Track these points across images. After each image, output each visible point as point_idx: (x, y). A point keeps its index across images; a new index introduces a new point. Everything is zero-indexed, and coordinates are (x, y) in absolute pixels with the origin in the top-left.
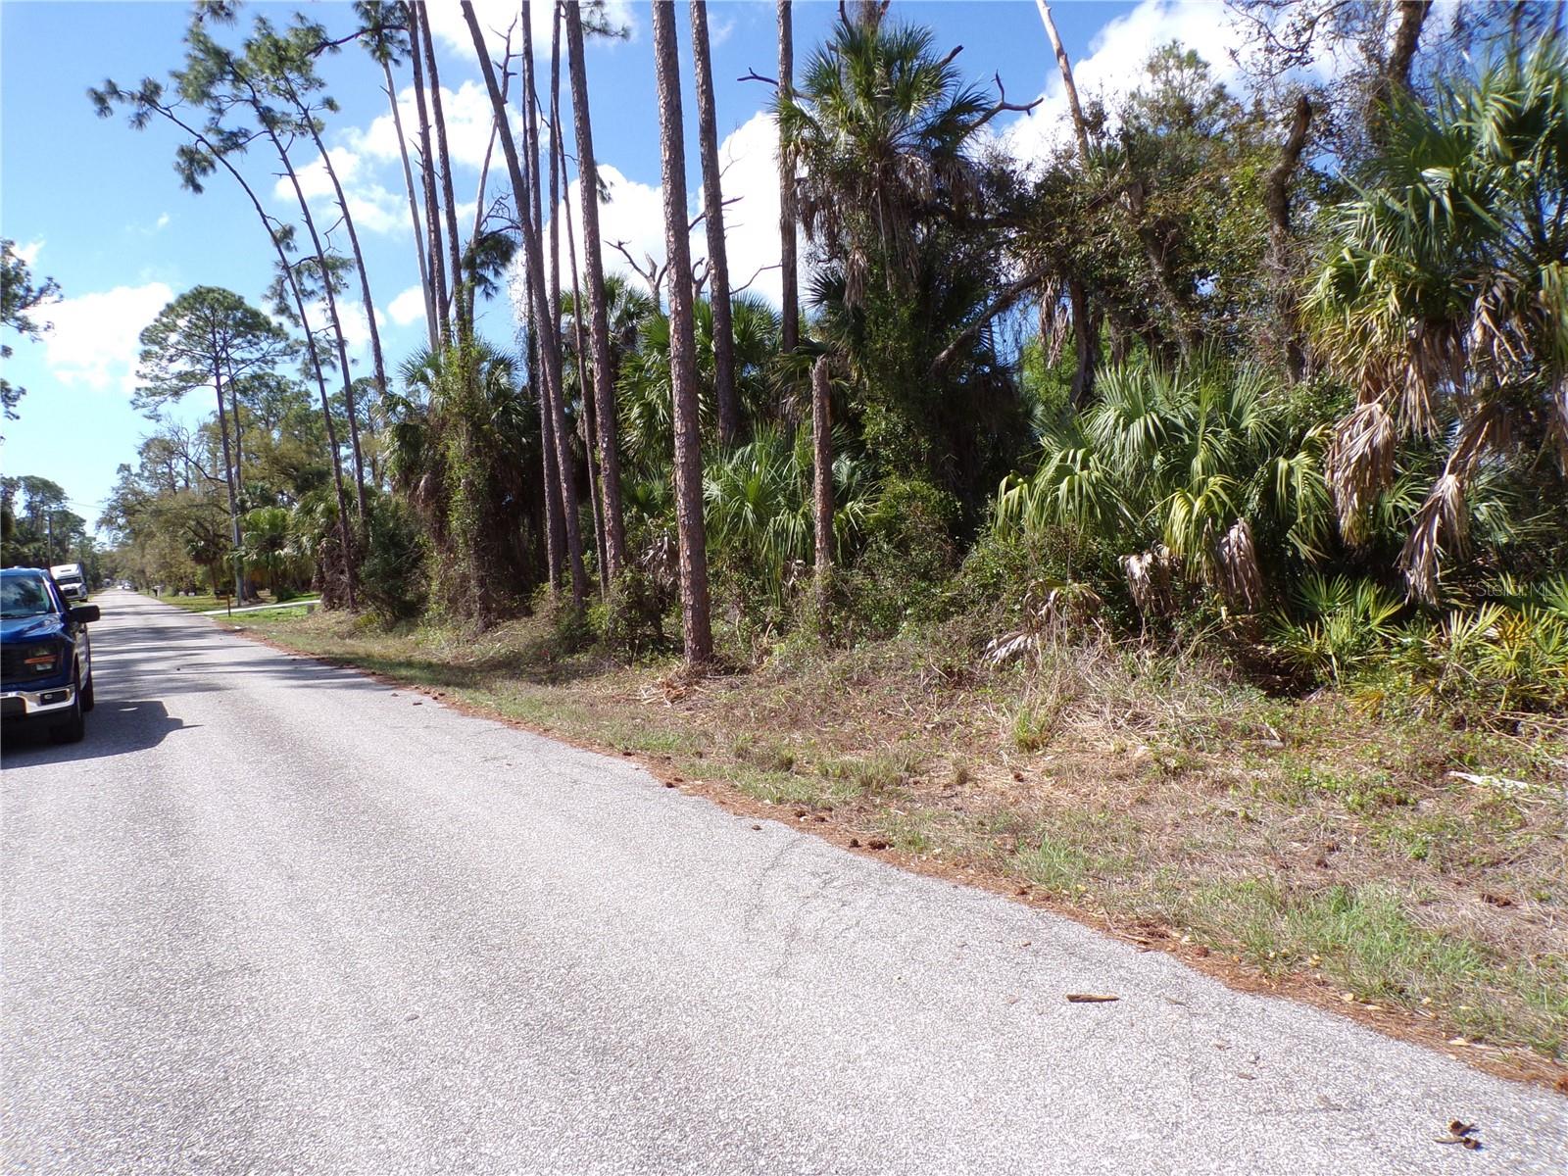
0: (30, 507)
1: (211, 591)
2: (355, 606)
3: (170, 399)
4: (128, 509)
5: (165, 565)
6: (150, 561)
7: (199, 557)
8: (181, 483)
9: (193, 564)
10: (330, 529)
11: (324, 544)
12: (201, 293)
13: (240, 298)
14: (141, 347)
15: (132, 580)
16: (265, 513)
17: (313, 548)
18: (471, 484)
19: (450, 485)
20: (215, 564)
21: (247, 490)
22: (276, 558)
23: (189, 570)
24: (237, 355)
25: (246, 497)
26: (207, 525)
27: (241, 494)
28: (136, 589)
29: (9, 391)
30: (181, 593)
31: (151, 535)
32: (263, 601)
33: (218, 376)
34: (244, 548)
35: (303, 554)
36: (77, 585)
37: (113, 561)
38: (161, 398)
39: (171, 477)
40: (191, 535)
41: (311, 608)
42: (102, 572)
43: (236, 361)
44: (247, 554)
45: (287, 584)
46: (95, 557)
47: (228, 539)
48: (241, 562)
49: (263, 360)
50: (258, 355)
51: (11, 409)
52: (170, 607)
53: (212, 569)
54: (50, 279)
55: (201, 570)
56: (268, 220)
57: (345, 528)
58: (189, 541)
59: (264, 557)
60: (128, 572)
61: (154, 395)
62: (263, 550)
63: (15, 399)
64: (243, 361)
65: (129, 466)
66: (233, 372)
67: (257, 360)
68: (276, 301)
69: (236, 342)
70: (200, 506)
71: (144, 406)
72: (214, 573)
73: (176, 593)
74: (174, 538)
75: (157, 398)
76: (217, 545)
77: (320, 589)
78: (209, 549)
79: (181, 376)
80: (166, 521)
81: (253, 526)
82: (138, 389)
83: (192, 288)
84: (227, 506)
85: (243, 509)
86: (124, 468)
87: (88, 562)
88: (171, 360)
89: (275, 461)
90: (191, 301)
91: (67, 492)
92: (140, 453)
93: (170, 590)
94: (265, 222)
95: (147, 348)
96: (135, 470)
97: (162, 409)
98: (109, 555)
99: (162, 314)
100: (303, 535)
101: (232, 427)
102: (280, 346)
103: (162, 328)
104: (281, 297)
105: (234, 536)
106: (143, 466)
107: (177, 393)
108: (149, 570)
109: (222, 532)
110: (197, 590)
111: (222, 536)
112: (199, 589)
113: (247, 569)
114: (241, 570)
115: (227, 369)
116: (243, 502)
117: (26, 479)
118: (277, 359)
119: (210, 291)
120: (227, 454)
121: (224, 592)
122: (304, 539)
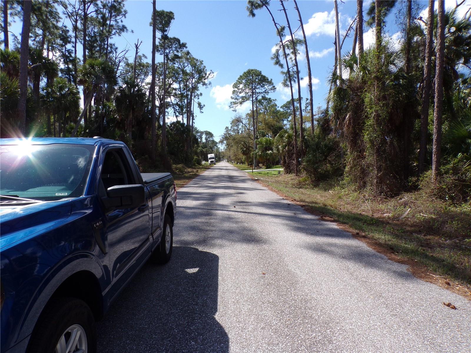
0: (206, 139)
1: (247, 164)
2: (298, 172)
3: (239, 105)
4: (226, 138)
5: (235, 155)
6: (231, 153)
7: (244, 153)
8: (240, 132)
9: (242, 155)
10: (289, 144)
11: (287, 149)
12: (250, 71)
13: (261, 72)
14: (233, 89)
15: (228, 159)
16: (264, 139)
17: (283, 151)
18: (378, 116)
19: (366, 116)
20: (248, 155)
21: (258, 133)
22: (267, 154)
23: (241, 157)
24: (258, 91)
25: (258, 135)
26: (247, 143)
27: (257, 134)
28: (228, 162)
29: (201, 105)
30: (239, 163)
31: (232, 146)
32: (261, 168)
33: (253, 97)
34: (257, 150)
35: (279, 152)
36: (214, 160)
37: (223, 154)
38: (237, 105)
39: (238, 130)
40: (242, 146)
41: (279, 172)
42: (221, 157)
43: (257, 93)
44: (258, 152)
45: (270, 163)
46: (220, 153)
47: (252, 148)
48: (256, 155)
49: (265, 92)
50: (264, 90)
51: (201, 110)
52: (235, 168)
53: (247, 157)
54: (211, 71)
55: (244, 157)
56: (276, 24)
57: (296, 143)
58: (242, 148)
59: (263, 154)
60: (227, 157)
61: (235, 104)
62: (263, 152)
63: (203, 107)
64: (259, 93)
65: (228, 127)
66: (257, 96)
67: (263, 92)
68: (275, 59)
69: (258, 87)
70: (245, 137)
71: (232, 107)
72: (248, 158)
73: (237, 163)
74: (238, 147)
75: (236, 105)
76: (249, 149)
77: (284, 166)
78: (246, 151)
79: (242, 98)
80: (236, 142)
81: (261, 143)
82: (231, 102)
83: (247, 70)
84: (253, 138)
85: (257, 138)
86: (227, 128)
87: (218, 154)
88: (240, 93)
89: (267, 124)
90: (247, 74)
91: (214, 135)
92: (231, 124)
93: (236, 162)
94: (275, 25)
95: (234, 89)
96: (230, 128)
97: (237, 108)
98: (223, 152)
99: (239, 79)
100: (279, 145)
101: (255, 114)
102: (270, 87)
103: (238, 83)
104: (277, 58)
105: (254, 147)
106: (231, 127)
107: (241, 103)
108: (231, 156)
109: (251, 146)
110: (242, 163)
111: (250, 147)
112: (243, 163)
113: (258, 157)
114: (256, 157)
115: (255, 95)
116: (257, 136)
117: (205, 131)
118: (269, 91)
119: (252, 70)
120: (254, 122)
121: (251, 164)
122: (280, 147)
